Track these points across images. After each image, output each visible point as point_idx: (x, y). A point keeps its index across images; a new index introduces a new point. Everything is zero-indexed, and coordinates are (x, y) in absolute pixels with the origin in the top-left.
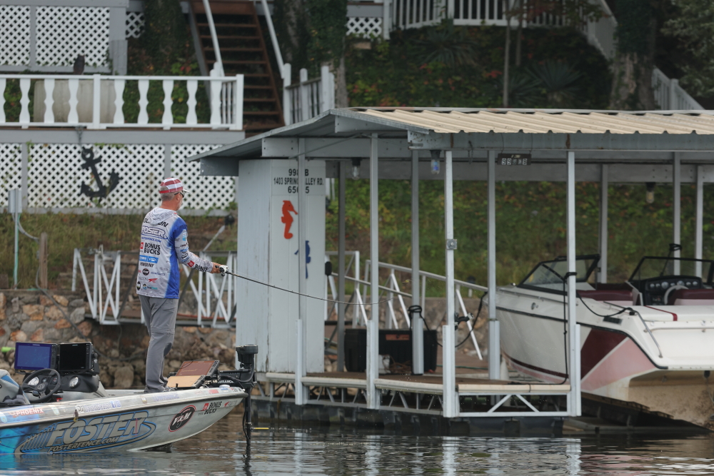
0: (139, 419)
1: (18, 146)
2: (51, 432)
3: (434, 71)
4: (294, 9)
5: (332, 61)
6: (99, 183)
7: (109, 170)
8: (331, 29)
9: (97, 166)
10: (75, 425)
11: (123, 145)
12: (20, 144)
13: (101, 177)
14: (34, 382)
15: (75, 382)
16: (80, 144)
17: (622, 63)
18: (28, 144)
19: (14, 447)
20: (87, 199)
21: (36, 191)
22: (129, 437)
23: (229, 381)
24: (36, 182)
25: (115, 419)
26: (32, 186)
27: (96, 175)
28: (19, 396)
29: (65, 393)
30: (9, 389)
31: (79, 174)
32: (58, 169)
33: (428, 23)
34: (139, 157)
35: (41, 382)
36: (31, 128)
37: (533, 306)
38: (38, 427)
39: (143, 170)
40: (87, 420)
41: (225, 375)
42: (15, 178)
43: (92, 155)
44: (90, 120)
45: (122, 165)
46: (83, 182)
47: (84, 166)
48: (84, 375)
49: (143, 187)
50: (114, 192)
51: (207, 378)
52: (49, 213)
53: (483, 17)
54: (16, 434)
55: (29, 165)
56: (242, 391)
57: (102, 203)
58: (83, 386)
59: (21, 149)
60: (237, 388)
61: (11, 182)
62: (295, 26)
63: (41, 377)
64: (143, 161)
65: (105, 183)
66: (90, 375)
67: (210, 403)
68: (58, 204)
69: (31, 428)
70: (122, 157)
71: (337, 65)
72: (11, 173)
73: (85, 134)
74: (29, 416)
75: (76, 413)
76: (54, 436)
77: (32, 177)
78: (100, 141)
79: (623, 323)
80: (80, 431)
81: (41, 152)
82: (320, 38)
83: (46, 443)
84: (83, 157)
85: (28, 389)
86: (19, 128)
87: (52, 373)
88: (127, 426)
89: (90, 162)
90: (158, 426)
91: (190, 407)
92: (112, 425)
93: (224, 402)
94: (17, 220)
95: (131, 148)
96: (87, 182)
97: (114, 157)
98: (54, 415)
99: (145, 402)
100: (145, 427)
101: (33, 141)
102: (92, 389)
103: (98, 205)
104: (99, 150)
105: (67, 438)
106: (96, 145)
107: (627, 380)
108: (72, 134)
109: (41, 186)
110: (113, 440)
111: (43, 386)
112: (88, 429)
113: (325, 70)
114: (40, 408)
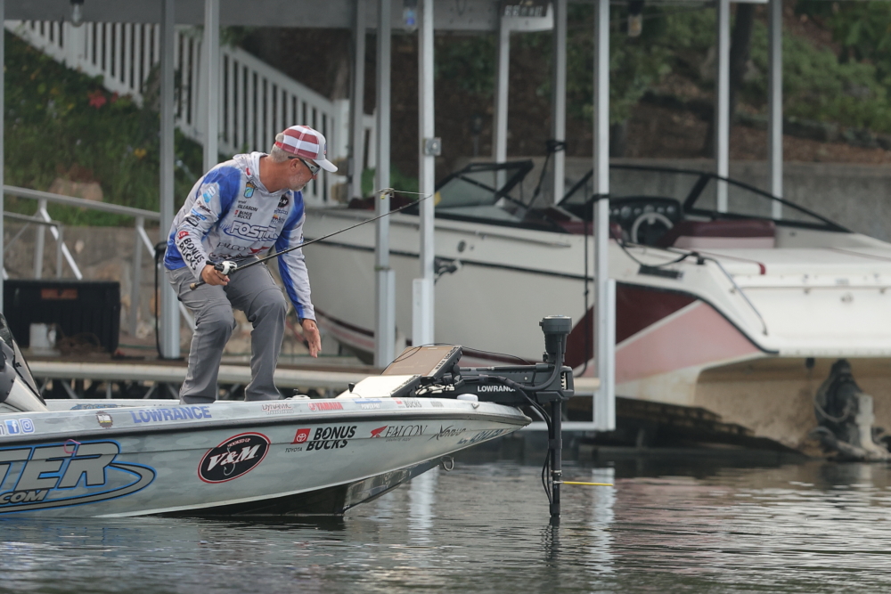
0: (94, 457)
37: (461, 247)
67: (313, 427)
79: (686, 277)
88: (64, 469)
90: (160, 473)
92: (16, 467)
100: (122, 472)
107: (695, 371)
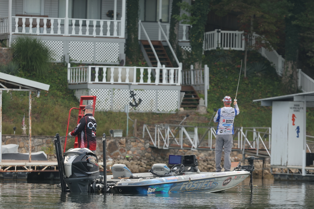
0: (212, 181)
1: (110, 90)
2: (181, 185)
3: (219, 65)
4: (176, 44)
5: (198, 62)
6: (135, 102)
7: (139, 98)
8: (198, 52)
9: (135, 96)
10: (189, 183)
11: (143, 90)
12: (111, 89)
13: (136, 100)
14: (175, 168)
15: (189, 168)
16: (129, 89)
17: (288, 64)
18: (113, 89)
19: (168, 190)
20: (131, 107)
21: (116, 104)
22: (209, 188)
23: (245, 169)
24: (116, 102)
25: (203, 181)
26: (114, 103)
27: (134, 99)
28: (170, 173)
29: (186, 172)
30: (166, 171)
31: (129, 99)
32: (122, 97)
33: (212, 48)
34: (148, 94)
35: (178, 168)
36: (114, 84)
38: (177, 183)
39: (149, 98)
40: (194, 181)
41: (243, 167)
42: (109, 100)
43: (133, 93)
44: (133, 81)
45: (142, 96)
46: (130, 102)
47: (131, 97)
48: (192, 166)
49: (149, 103)
50: (140, 105)
51: (237, 168)
52: (120, 112)
53: (230, 47)
54: (169, 186)
55: (113, 96)
56: (249, 172)
57: (136, 108)
58: (192, 170)
59: (111, 91)
60: (247, 171)
61: (108, 101)
62: (176, 50)
63: (178, 167)
64: (149, 95)
65: (137, 102)
66: (195, 166)
67: (237, 176)
68: (122, 109)
69: (174, 184)
70: (143, 94)
71: (200, 64)
72: (108, 98)
73: (131, 86)
74: (174, 180)
75: (190, 179)
76: (182, 187)
77: (114, 100)
78: (136, 88)
80: (191, 185)
81: (117, 92)
82: (195, 55)
83: (179, 189)
84: (131, 93)
85: (174, 171)
86: (110, 84)
87: (181, 166)
88: (208, 184)
89: (133, 95)
90: (219, 184)
91: (230, 177)
92: (202, 183)
93: (242, 176)
94: (128, 115)
95: (145, 91)
96: (132, 102)
97: (140, 94)
98: (182, 180)
99: (214, 176)
100: (214, 184)
101: (115, 88)
102: (195, 171)
103: (135, 109)
104: (135, 91)
105: (187, 188)
106: (135, 89)
108: (127, 86)
109: (117, 103)
110: (203, 189)
111: (178, 170)
112: (194, 185)
113: (206, 66)
114: (177, 177)
